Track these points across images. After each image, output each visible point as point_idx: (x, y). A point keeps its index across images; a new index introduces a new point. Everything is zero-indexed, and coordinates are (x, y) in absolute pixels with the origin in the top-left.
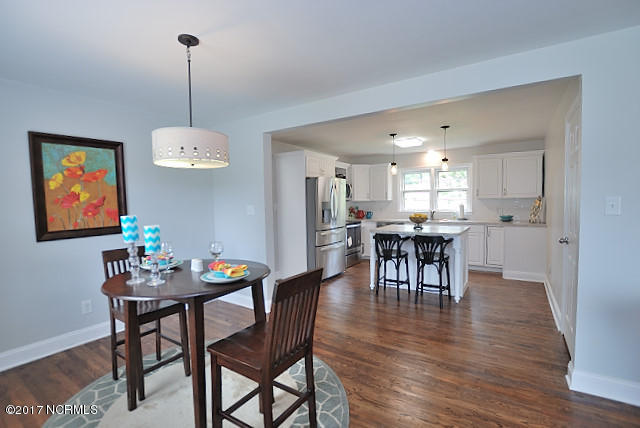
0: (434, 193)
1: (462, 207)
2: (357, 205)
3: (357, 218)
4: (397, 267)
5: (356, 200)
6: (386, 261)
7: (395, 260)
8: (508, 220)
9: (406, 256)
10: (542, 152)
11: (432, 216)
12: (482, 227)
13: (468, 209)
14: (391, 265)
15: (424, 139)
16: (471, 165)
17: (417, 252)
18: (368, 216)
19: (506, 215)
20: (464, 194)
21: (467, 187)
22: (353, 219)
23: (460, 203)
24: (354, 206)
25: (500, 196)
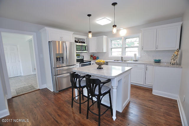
0: (124, 49)
1: (135, 55)
3: (93, 59)
8: (158, 62)
10: (181, 23)
12: (144, 65)
13: (138, 56)
16: (140, 35)
19: (157, 59)
20: (136, 49)
21: (138, 45)
23: (134, 53)
25: (154, 49)
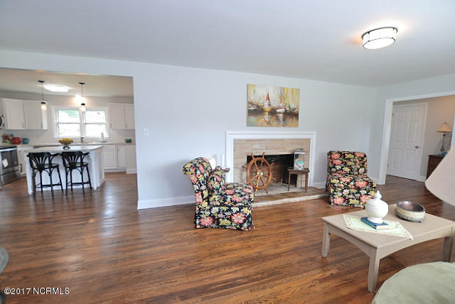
0: (83, 125)
1: (102, 134)
2: (12, 133)
3: (12, 143)
4: (50, 175)
5: (9, 128)
6: (41, 172)
7: (48, 170)
8: (129, 141)
9: (57, 167)
11: (82, 141)
12: (114, 146)
13: (106, 135)
14: (45, 174)
15: (69, 88)
16: (107, 108)
17: (64, 163)
18: (25, 142)
19: (129, 138)
20: (103, 127)
21: (105, 122)
22: (8, 144)
23: (101, 132)
24: (8, 134)
25: (124, 128)
